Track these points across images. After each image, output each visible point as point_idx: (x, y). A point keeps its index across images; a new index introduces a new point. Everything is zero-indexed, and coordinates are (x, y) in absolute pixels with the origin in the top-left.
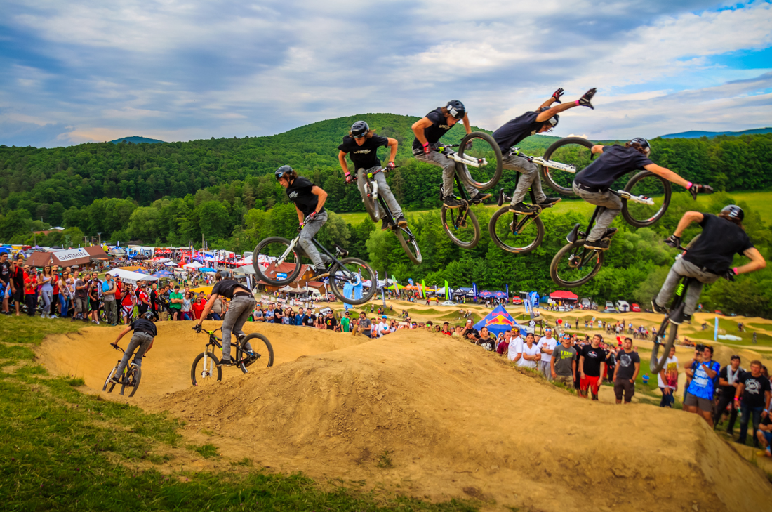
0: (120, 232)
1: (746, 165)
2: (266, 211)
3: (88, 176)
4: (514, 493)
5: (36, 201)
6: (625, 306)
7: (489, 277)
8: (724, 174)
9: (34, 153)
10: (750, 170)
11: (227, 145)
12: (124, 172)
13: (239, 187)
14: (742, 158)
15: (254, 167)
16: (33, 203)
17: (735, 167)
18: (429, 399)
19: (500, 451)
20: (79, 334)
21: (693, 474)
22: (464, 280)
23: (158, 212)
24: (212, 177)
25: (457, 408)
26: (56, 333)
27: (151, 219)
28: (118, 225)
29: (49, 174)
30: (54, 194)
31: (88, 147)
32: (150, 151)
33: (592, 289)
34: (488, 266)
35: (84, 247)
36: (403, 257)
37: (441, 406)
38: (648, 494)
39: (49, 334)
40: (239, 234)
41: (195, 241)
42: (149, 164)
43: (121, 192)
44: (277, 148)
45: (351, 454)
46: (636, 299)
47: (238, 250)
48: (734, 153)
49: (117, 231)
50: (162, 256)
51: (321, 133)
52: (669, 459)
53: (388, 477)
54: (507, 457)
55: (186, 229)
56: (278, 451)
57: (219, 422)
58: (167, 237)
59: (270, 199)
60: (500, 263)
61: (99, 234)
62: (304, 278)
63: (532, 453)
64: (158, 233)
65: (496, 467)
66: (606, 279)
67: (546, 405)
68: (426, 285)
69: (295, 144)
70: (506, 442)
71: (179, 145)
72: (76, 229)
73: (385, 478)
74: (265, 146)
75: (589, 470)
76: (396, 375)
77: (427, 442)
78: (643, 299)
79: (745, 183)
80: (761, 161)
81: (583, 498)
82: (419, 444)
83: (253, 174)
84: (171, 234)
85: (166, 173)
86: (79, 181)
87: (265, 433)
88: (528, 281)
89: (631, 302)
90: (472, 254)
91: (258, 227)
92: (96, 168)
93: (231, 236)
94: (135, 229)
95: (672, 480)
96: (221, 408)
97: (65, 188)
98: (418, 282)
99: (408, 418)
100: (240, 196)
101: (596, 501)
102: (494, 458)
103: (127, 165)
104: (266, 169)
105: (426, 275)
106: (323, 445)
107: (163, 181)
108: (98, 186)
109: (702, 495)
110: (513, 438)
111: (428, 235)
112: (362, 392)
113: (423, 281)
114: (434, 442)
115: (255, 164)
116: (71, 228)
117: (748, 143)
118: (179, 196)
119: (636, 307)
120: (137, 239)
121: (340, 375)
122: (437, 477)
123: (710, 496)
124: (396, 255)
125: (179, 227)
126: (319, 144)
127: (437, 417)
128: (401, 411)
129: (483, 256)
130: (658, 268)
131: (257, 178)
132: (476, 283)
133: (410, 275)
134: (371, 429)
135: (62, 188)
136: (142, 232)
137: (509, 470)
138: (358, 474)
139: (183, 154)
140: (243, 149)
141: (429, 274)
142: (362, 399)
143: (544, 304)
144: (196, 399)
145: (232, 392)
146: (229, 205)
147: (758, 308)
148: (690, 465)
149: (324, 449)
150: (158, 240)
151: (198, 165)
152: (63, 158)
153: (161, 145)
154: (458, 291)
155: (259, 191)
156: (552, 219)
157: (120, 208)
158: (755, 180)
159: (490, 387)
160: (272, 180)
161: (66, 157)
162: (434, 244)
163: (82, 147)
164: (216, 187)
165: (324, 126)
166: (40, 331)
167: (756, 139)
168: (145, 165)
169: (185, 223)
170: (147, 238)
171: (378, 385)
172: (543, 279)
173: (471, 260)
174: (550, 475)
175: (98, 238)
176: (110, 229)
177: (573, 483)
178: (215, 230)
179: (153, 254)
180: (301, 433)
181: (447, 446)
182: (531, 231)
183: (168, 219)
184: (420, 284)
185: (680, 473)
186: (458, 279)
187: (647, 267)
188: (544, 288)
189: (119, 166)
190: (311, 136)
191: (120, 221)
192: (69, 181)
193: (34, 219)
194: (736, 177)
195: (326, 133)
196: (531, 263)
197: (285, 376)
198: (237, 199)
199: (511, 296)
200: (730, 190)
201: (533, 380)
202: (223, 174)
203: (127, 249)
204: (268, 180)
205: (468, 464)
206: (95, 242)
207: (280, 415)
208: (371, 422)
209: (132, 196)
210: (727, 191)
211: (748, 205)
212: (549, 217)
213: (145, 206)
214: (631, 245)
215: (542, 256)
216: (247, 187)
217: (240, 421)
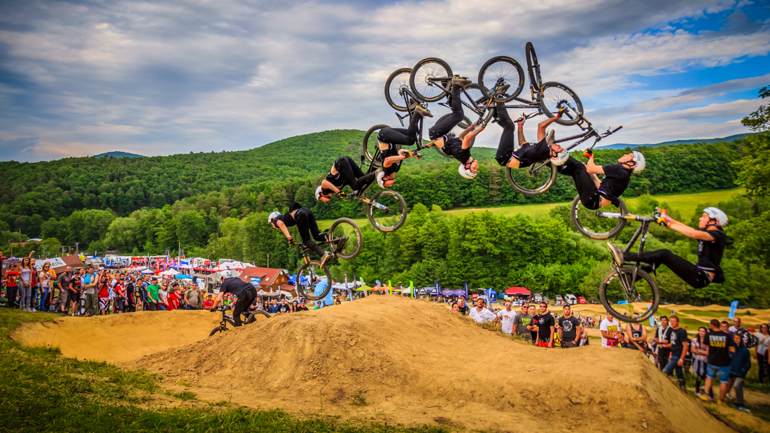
0: (97, 242)
1: (665, 172)
2: (241, 219)
3: (68, 188)
4: (481, 421)
5: (16, 213)
6: (573, 299)
7: (450, 276)
8: (647, 180)
9: (16, 167)
10: (668, 176)
11: (205, 159)
12: (105, 184)
13: (216, 198)
14: (661, 165)
15: (230, 179)
16: (12, 216)
17: (656, 173)
18: (399, 347)
19: (466, 388)
20: (55, 322)
21: (641, 396)
22: (428, 280)
23: (136, 222)
24: (190, 188)
25: (425, 354)
26: (32, 321)
27: (129, 229)
28: (96, 234)
29: (30, 187)
30: (33, 207)
31: (70, 161)
32: (131, 164)
33: (543, 284)
34: (449, 266)
35: (61, 256)
36: (370, 260)
37: (410, 352)
38: (602, 417)
39: (24, 321)
40: (214, 241)
41: (172, 250)
42: (129, 177)
43: (101, 204)
44: (251, 161)
45: (327, 394)
46: (582, 292)
47: (214, 258)
48: (654, 161)
49: (95, 241)
50: (138, 264)
51: (293, 147)
52: (618, 384)
53: (363, 413)
54: (473, 392)
55: (163, 238)
56: (256, 396)
57: (196, 376)
58: (144, 246)
59: (245, 208)
60: (459, 263)
61: (77, 244)
62: (277, 282)
63: (496, 388)
64: (136, 243)
65: (464, 401)
66: (555, 275)
67: (506, 351)
68: (393, 286)
69: (269, 157)
70: (472, 379)
71: (159, 159)
72: (54, 239)
73: (360, 413)
74: (241, 160)
75: (548, 400)
76: (368, 327)
77: (399, 382)
78: (588, 292)
79: (665, 187)
80: (676, 168)
81: (545, 423)
82: (391, 384)
83: (229, 185)
84: (148, 243)
85: (145, 185)
86: (60, 194)
87: (242, 382)
88: (486, 279)
89: (578, 295)
90: (434, 255)
91: (233, 235)
92: (77, 181)
93: (207, 243)
94: (113, 239)
95: (623, 403)
96: (199, 363)
97: (45, 200)
98: (385, 283)
99: (380, 361)
100: (217, 206)
101: (556, 425)
102: (461, 394)
103: (108, 178)
104: (241, 180)
105: (392, 276)
106: (299, 388)
107: (141, 193)
108: (78, 199)
109: (650, 415)
110: (478, 376)
111: (393, 239)
112: (336, 339)
113: (390, 282)
114: (405, 382)
115: (231, 176)
116: (49, 238)
117: (664, 152)
118: (158, 207)
119: (583, 300)
120: (114, 249)
121: (314, 325)
122: (410, 411)
123: (656, 414)
124: (364, 258)
125: (157, 236)
126: (291, 157)
127: (407, 361)
128: (373, 355)
129: (444, 257)
130: (598, 263)
131: (233, 189)
132: (439, 282)
133: (377, 277)
134: (345, 372)
135: (42, 201)
136: (120, 242)
137: (475, 403)
138: (333, 411)
139: (163, 168)
140: (220, 162)
141: (395, 275)
142: (336, 346)
143: (501, 300)
144: (174, 358)
145: (210, 348)
146: (206, 215)
147: (686, 296)
148: (637, 388)
149: (300, 392)
150: (135, 249)
151: (177, 177)
152: (45, 172)
153: (142, 159)
154: (422, 290)
155: (234, 201)
156: (504, 221)
157: (99, 218)
158: (673, 185)
159: (455, 338)
160: (247, 190)
161: (48, 171)
162: (399, 247)
163: (64, 161)
164: (194, 197)
165: (295, 141)
166: (15, 318)
167: (670, 149)
168: (125, 178)
169: (162, 232)
170: (124, 247)
171: (351, 332)
172: (499, 277)
173: (433, 260)
174: (513, 406)
175: (75, 248)
176: (88, 239)
177: (534, 411)
178: (191, 238)
179: (130, 263)
180: (277, 378)
181: (417, 385)
182: (486, 232)
183: (146, 228)
184: (387, 285)
185: (629, 395)
186: (422, 279)
187: (589, 262)
188: (500, 285)
189: (99, 179)
190: (283, 150)
191: (98, 232)
192: (49, 194)
193: (12, 231)
194: (657, 182)
195: (298, 147)
196: (487, 262)
197: (261, 330)
198: (214, 209)
199: (470, 293)
200: (653, 193)
201: (493, 333)
202: (200, 186)
203: (104, 259)
204: (243, 191)
205: (437, 400)
206: (72, 252)
207: (258, 364)
208: (345, 366)
209: (111, 208)
210: (651, 194)
211: (669, 205)
212: (501, 220)
213: (124, 217)
214: (574, 243)
215: (497, 256)
216: (223, 197)
217: (218, 373)
